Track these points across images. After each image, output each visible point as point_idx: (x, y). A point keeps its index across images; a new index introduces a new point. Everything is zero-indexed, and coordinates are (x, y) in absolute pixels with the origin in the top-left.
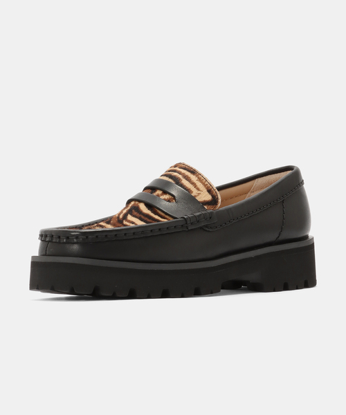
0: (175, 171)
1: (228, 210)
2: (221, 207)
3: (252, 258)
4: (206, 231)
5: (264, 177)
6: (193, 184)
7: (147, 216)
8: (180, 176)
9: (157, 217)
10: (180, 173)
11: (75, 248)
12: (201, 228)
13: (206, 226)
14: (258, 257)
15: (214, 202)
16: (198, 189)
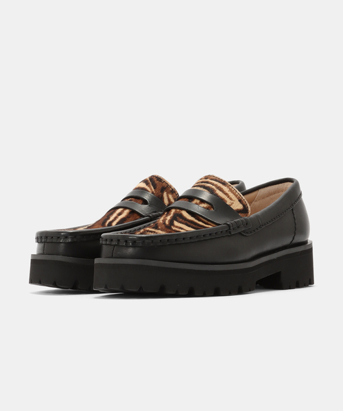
0: (207, 182)
1: (257, 217)
2: (251, 214)
3: (274, 259)
4: (243, 235)
5: (266, 188)
6: (226, 194)
7: (192, 222)
8: (214, 187)
9: (201, 223)
10: (213, 184)
11: (130, 250)
12: (240, 233)
13: (244, 231)
14: (279, 259)
15: (245, 210)
16: (231, 199)
